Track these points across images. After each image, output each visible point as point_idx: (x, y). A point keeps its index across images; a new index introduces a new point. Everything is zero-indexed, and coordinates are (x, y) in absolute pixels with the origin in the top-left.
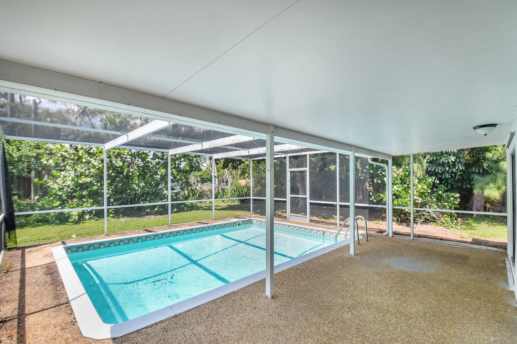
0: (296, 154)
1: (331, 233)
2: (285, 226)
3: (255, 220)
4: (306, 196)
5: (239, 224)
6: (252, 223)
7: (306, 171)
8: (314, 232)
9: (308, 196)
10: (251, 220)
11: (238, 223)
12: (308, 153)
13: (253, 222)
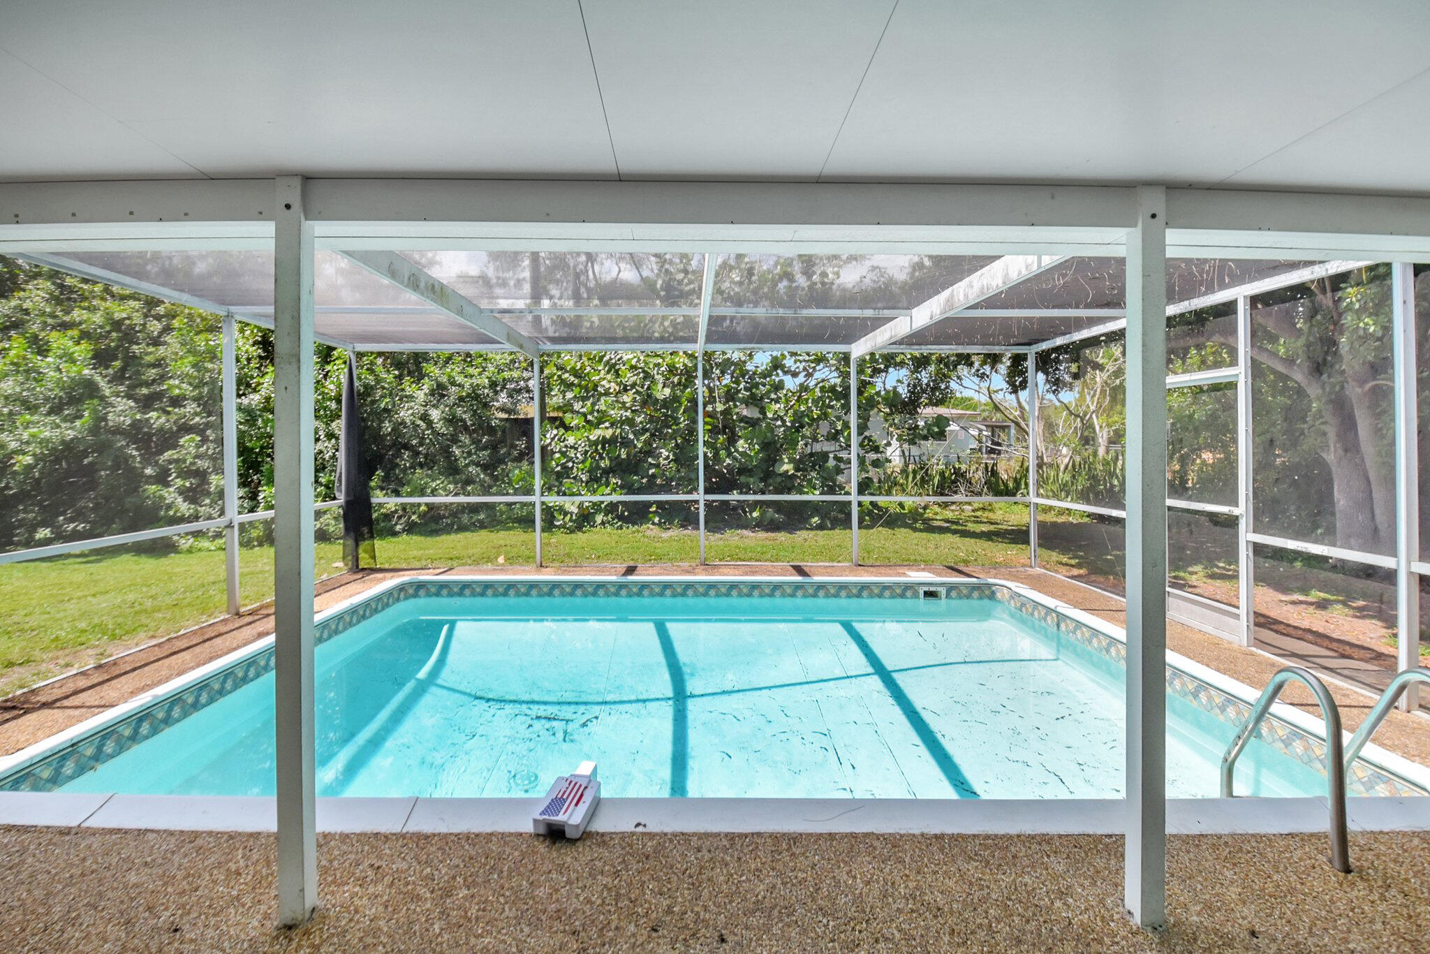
0: (1186, 303)
1: (1295, 734)
2: (1097, 637)
3: (1005, 590)
4: (1236, 511)
5: (929, 594)
6: (992, 596)
7: (1232, 386)
8: (1210, 698)
9: (1242, 509)
10: (989, 586)
11: (926, 589)
12: (1240, 293)
13: (999, 595)
